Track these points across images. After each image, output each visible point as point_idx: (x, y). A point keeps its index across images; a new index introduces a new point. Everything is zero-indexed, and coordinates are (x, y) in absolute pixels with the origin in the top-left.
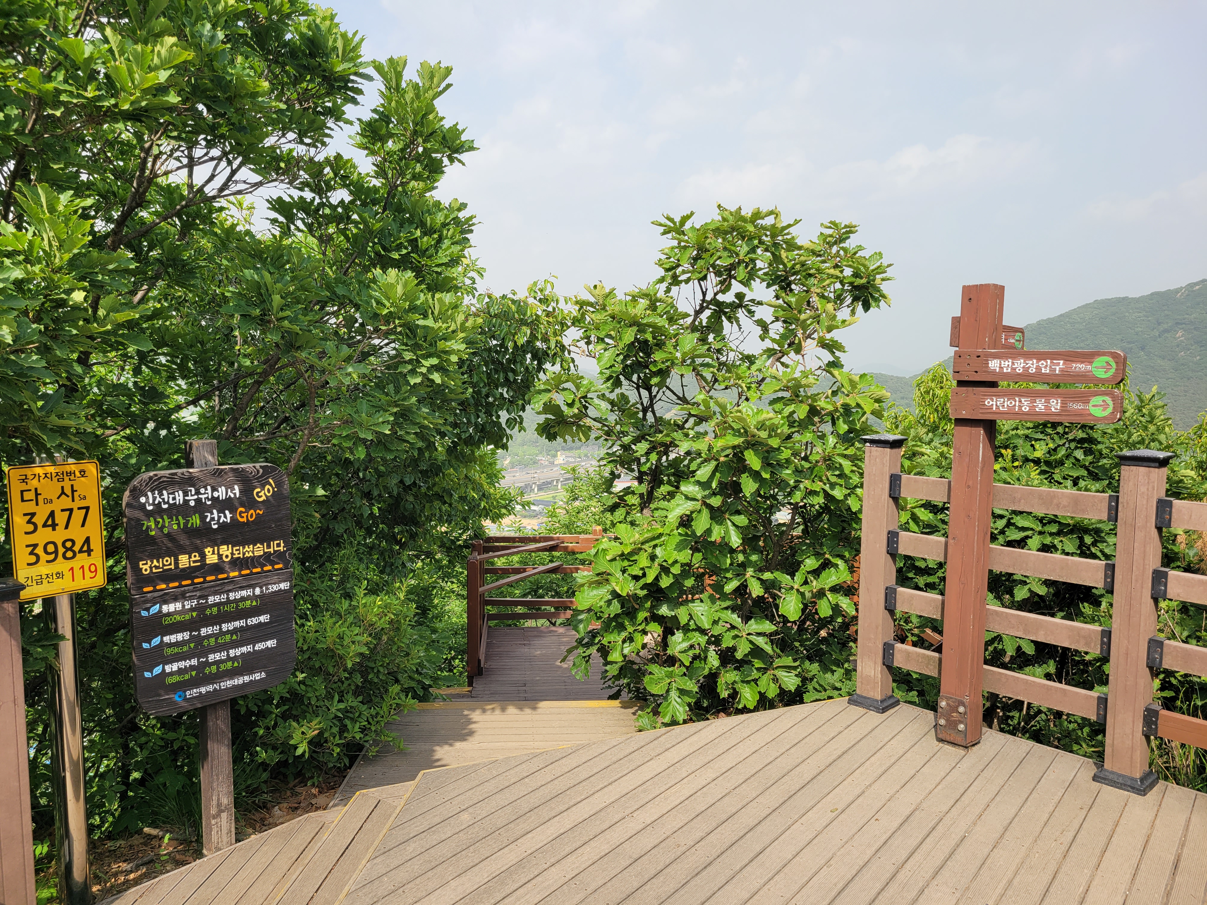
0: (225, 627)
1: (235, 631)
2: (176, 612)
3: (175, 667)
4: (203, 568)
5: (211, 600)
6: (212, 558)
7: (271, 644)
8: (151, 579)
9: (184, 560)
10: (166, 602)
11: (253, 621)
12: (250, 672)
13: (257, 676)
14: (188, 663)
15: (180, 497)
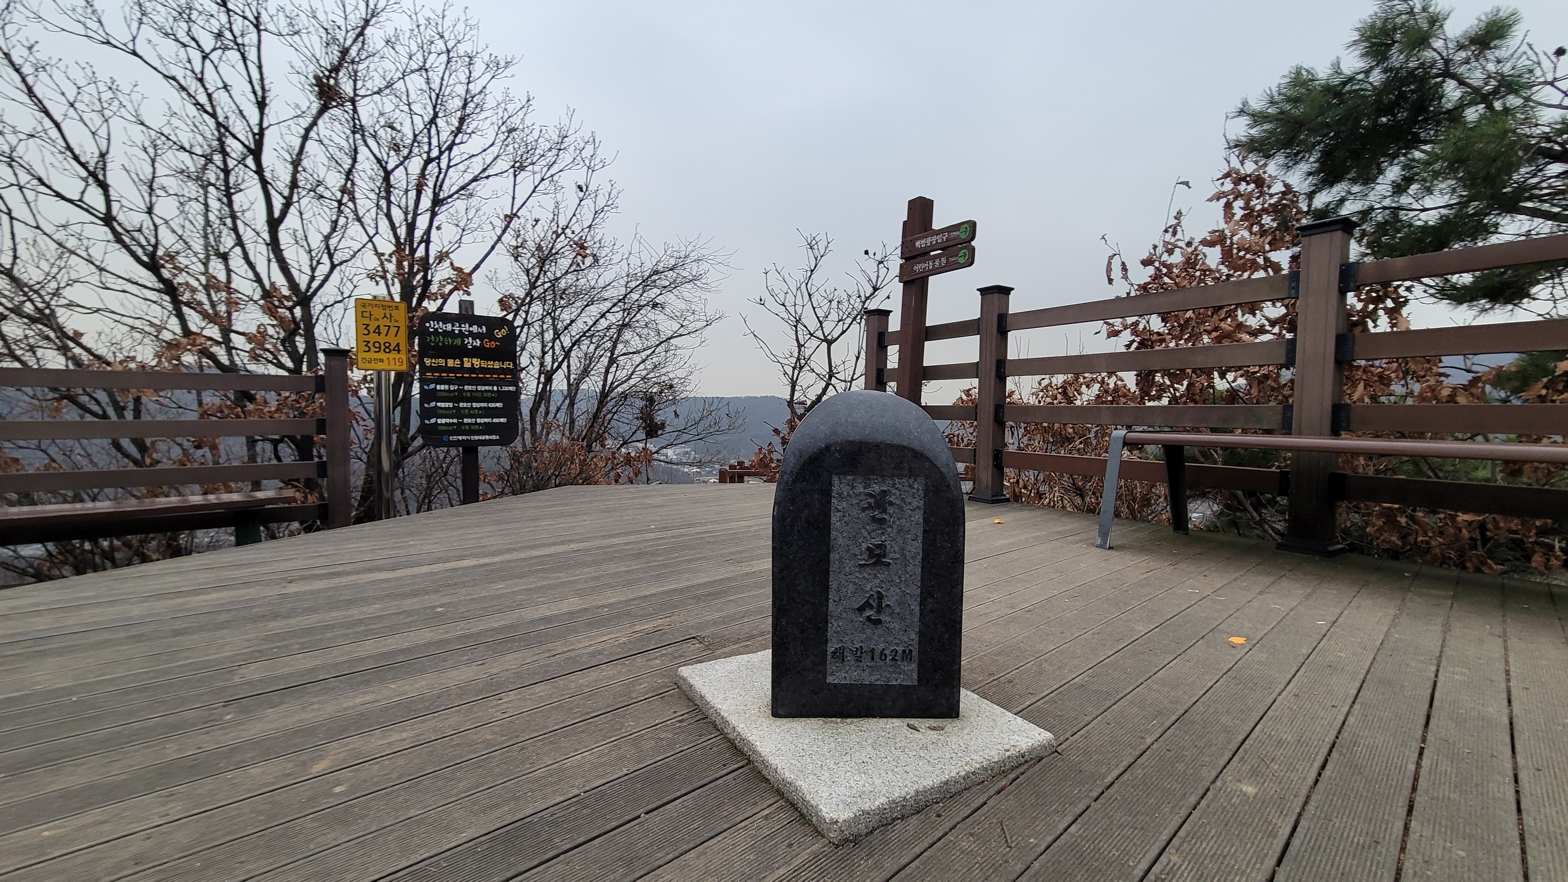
0: (475, 405)
1: (481, 408)
2: (444, 391)
3: (444, 421)
4: (462, 369)
5: (466, 388)
6: (467, 365)
7: (503, 420)
9: (451, 363)
10: (440, 384)
11: (492, 405)
12: (490, 434)
13: (494, 437)
14: (451, 421)
15: (449, 327)
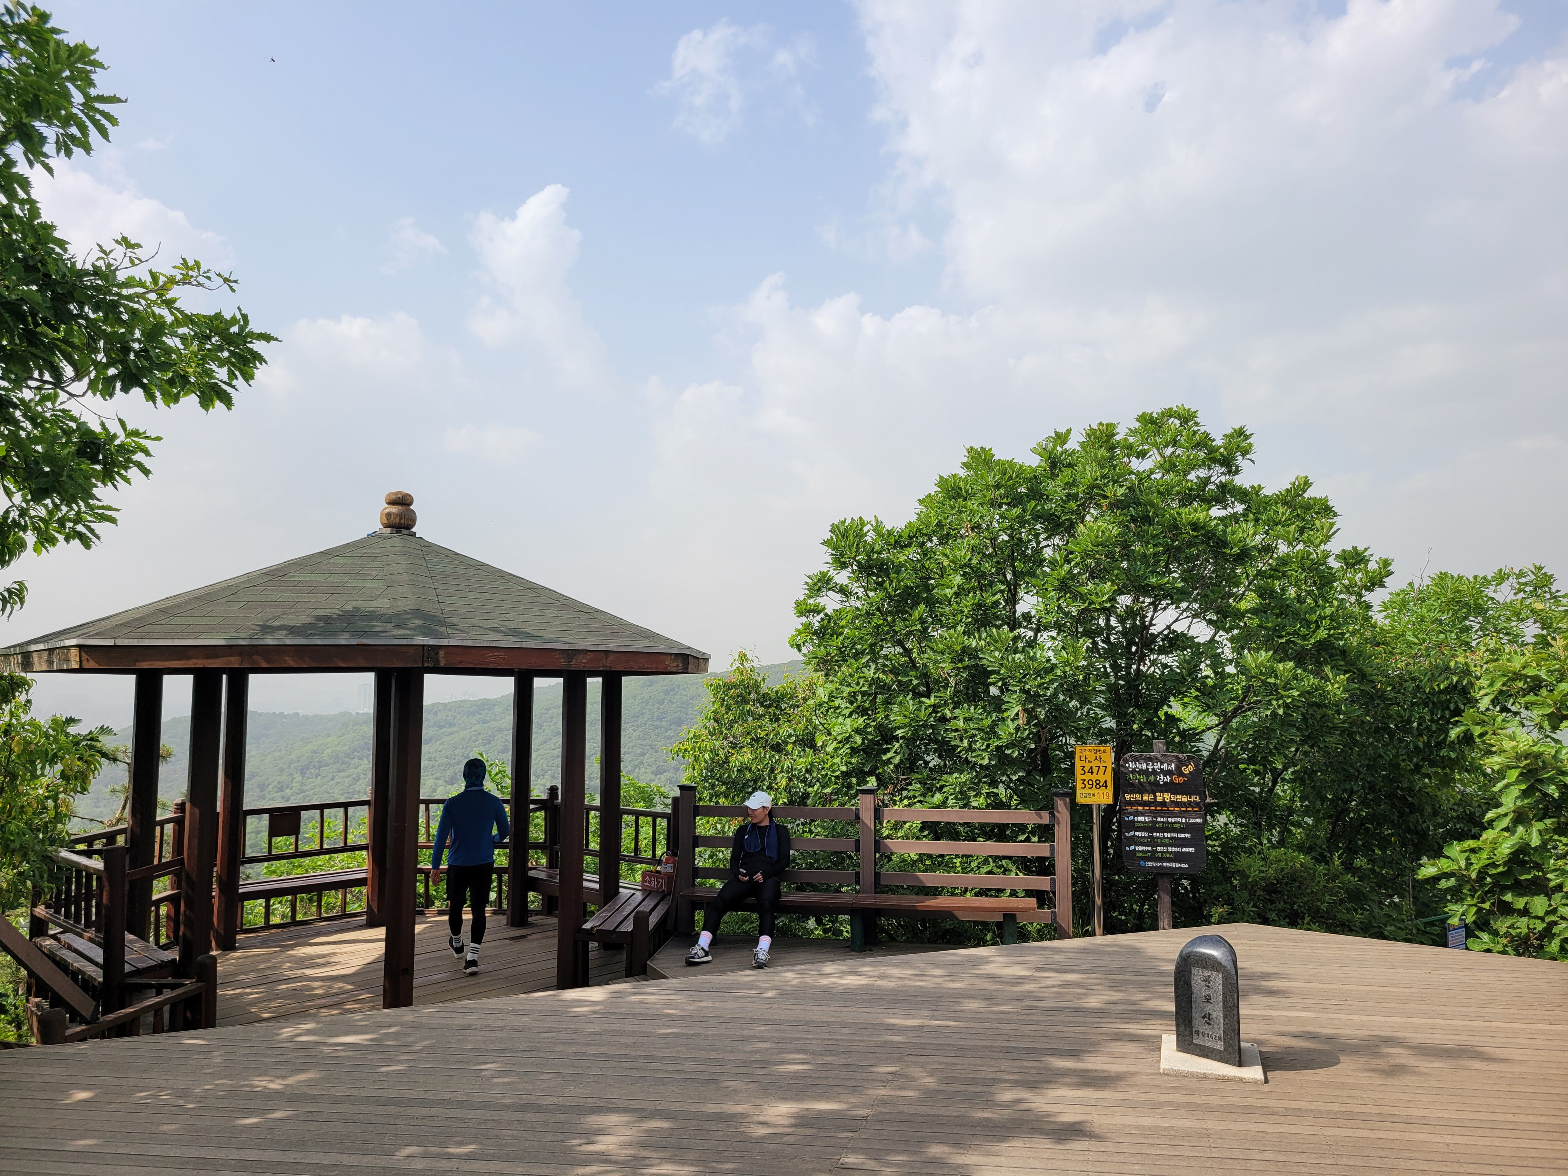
0: (1166, 835)
1: (1171, 838)
2: (1141, 822)
3: (1141, 848)
4: (1155, 803)
5: (1159, 819)
6: (1159, 799)
7: (1192, 850)
8: (1130, 803)
9: (1146, 797)
10: (1138, 816)
11: (1181, 835)
12: (1179, 862)
13: (1183, 865)
14: (1147, 848)
15: (1144, 766)
